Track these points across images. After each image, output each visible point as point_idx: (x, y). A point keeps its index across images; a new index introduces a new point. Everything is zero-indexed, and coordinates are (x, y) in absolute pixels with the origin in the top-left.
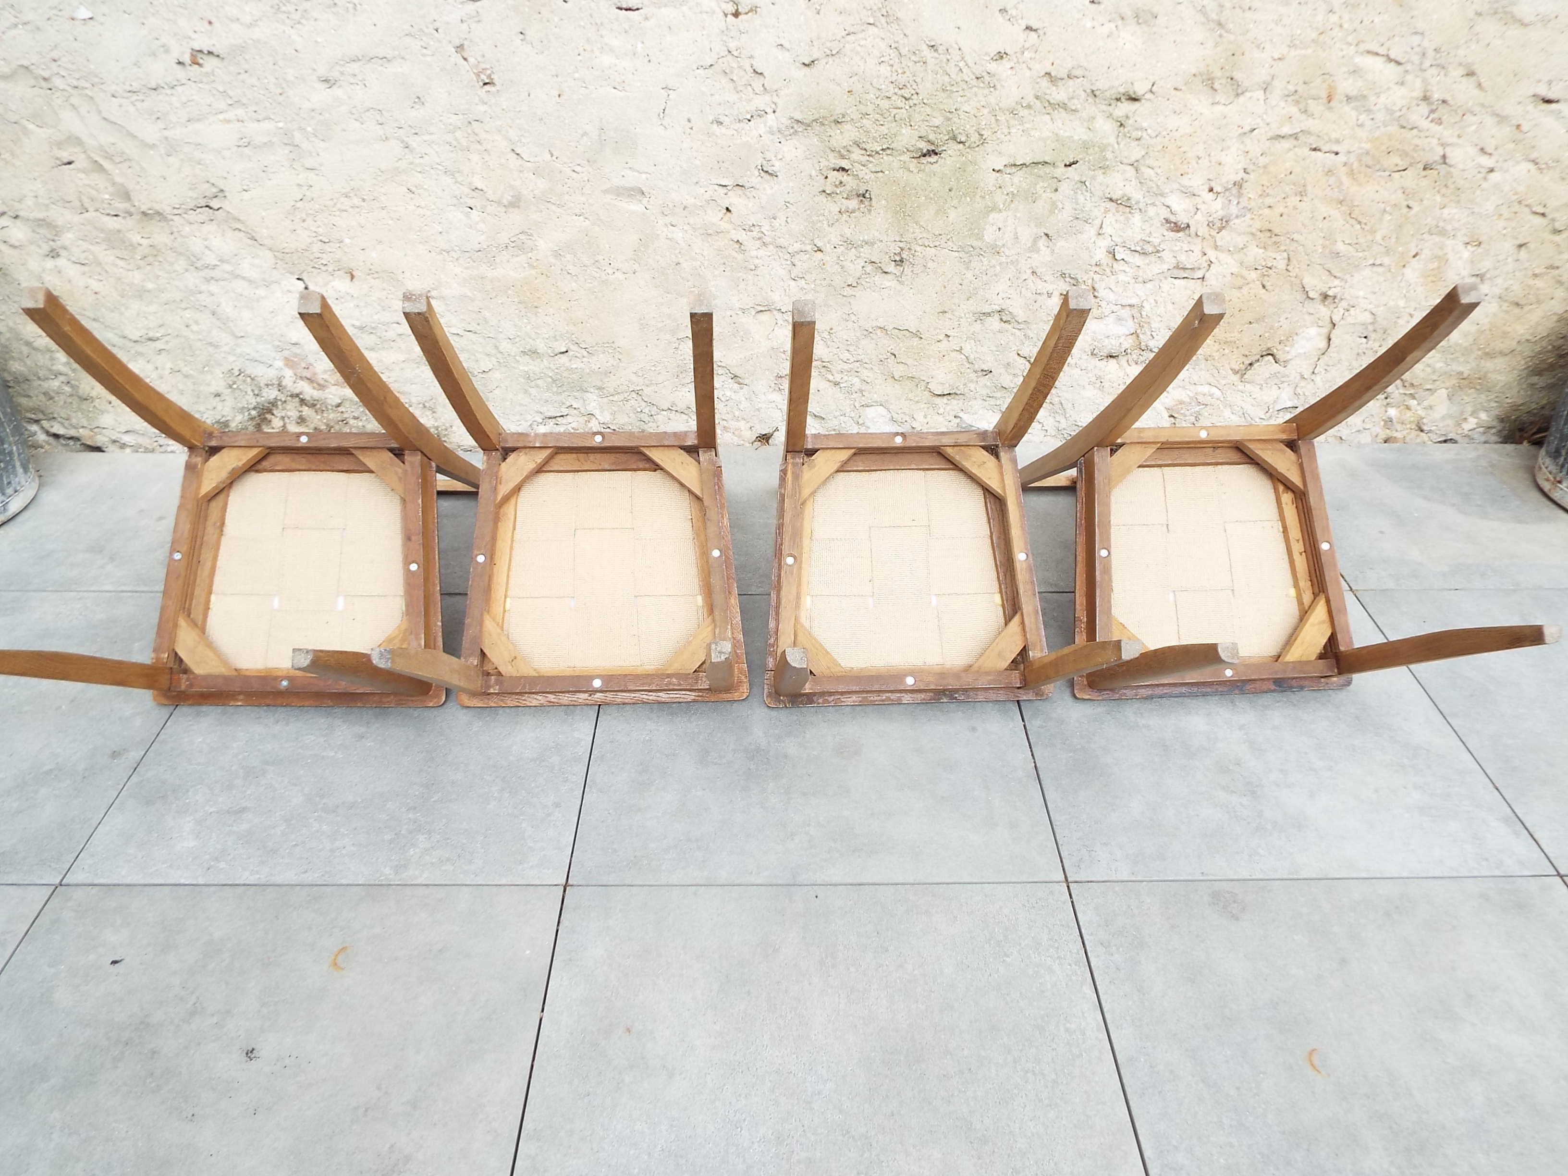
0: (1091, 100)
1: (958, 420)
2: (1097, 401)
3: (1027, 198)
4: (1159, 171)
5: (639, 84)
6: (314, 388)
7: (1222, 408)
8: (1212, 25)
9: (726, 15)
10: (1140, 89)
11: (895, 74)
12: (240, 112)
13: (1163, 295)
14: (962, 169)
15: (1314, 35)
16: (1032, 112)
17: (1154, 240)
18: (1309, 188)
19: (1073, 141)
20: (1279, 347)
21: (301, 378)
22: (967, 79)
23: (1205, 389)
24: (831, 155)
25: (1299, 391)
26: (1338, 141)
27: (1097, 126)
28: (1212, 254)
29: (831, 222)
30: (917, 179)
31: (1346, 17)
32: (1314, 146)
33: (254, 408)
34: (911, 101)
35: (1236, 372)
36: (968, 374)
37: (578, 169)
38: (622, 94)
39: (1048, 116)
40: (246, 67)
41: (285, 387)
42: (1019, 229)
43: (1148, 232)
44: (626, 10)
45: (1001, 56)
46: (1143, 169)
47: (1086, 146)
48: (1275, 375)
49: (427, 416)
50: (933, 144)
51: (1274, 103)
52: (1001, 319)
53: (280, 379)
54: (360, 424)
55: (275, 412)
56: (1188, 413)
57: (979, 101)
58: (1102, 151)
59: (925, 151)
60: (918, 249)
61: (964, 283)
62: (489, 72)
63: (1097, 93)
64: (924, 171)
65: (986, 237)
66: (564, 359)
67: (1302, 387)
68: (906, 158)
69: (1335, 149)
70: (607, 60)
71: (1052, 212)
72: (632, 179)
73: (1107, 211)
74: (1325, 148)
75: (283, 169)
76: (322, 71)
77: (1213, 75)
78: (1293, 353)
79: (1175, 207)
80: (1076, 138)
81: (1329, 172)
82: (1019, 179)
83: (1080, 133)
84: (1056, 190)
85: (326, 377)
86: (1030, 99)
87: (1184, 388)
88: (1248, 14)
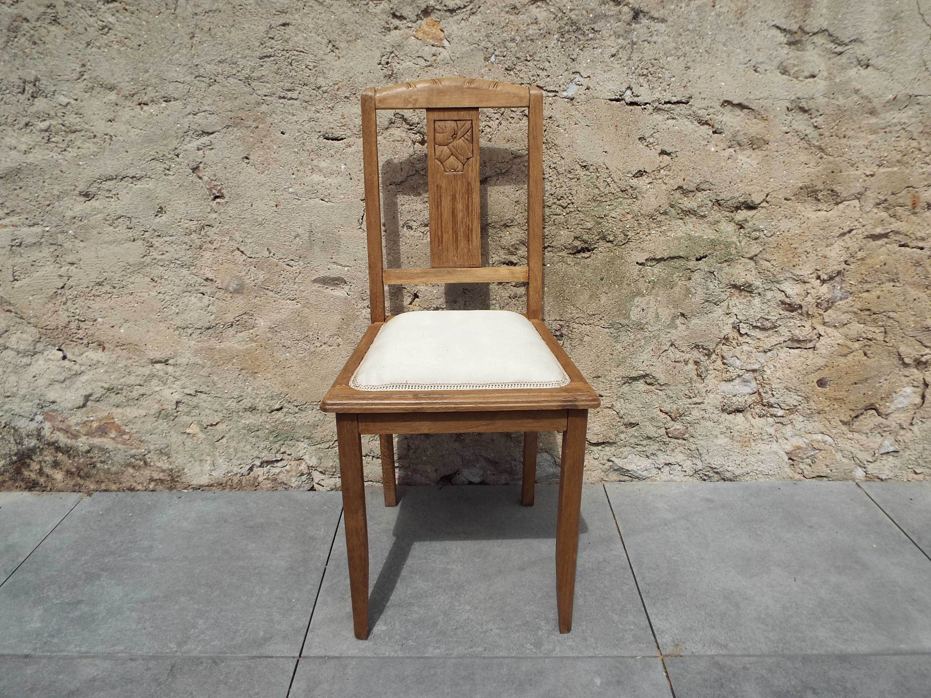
0: (715, 208)
1: (611, 463)
2: (728, 448)
3: (665, 285)
4: (775, 263)
5: (342, 196)
6: (68, 437)
7: (834, 453)
8: (814, 149)
9: (414, 143)
10: (756, 198)
11: (554, 189)
12: (14, 219)
13: (781, 361)
14: (612, 262)
15: (899, 157)
16: (667, 217)
17: (772, 318)
18: (901, 276)
19: (704, 240)
20: (881, 403)
21: (59, 430)
22: (613, 191)
23: (819, 437)
24: (502, 252)
25: (899, 438)
26: (923, 239)
27: (722, 228)
28: (821, 329)
29: (502, 305)
30: (573, 270)
31: (923, 143)
32: (903, 243)
33: (15, 455)
34: (567, 209)
35: (844, 423)
36: (619, 427)
37: (292, 263)
38: (329, 204)
39: (681, 221)
40: (21, 184)
41: (44, 437)
42: (659, 310)
43: (766, 311)
44: (333, 140)
45: (640, 174)
46: (761, 262)
47: (713, 243)
48: (879, 426)
49: (163, 461)
50: (586, 243)
51: (868, 209)
52: (646, 382)
53: (39, 430)
54: (106, 467)
55: (34, 457)
56: (805, 457)
57: (624, 209)
58: (727, 248)
59: (579, 248)
60: (576, 326)
61: (615, 353)
62: (219, 188)
63: (722, 202)
64: (579, 264)
65: (632, 317)
66: (279, 414)
67: (902, 436)
68: (564, 254)
69: (921, 244)
70: (316, 178)
71: (686, 296)
72: (335, 271)
73: (731, 295)
74: (911, 245)
75: (49, 263)
76: (82, 187)
77: (817, 188)
78: (893, 407)
79: (789, 292)
80: (705, 237)
81: (918, 264)
82: (658, 269)
83: (709, 234)
84: (690, 279)
85: (77, 428)
86: (665, 207)
87: (800, 435)
88: (844, 141)
